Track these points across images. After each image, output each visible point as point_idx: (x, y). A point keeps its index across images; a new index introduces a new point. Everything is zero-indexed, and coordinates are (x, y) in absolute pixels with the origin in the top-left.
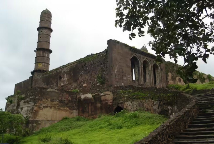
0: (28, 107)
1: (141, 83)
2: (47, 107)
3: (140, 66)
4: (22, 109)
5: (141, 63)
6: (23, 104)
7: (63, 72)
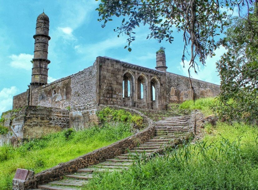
0: (18, 125)
1: (135, 101)
2: (36, 125)
3: (134, 83)
4: (14, 126)
5: (135, 79)
6: (15, 122)
7: (57, 87)
